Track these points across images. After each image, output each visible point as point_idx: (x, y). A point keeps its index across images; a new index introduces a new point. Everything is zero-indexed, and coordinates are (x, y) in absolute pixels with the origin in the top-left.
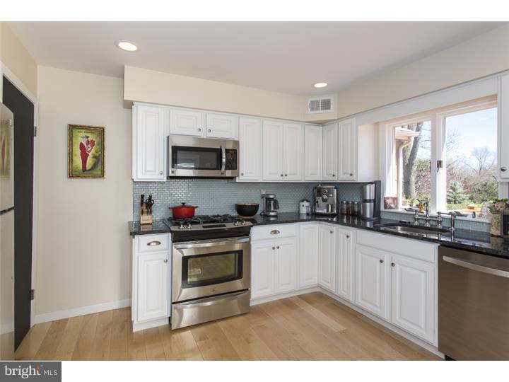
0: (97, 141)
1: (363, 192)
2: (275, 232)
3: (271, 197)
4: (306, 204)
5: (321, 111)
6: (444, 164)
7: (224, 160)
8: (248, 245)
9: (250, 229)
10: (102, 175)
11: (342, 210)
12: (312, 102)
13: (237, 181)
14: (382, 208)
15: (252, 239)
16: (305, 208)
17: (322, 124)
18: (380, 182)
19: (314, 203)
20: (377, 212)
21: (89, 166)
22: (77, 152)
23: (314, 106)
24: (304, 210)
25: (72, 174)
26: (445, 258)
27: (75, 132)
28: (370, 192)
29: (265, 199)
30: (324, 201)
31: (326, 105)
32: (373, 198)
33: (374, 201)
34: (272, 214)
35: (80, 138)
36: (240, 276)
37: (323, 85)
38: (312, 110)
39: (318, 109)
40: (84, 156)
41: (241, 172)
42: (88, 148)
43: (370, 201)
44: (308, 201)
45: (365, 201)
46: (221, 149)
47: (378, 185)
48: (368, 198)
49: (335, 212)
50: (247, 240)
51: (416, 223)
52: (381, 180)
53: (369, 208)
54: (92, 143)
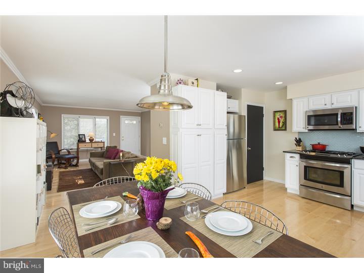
0: (283, 116)
7: (339, 119)
10: (285, 130)
13: (358, 131)
21: (281, 126)
22: (277, 121)
25: (275, 130)
27: (276, 114)
35: (278, 115)
40: (279, 122)
42: (280, 119)
54: (281, 117)
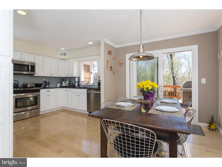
1: (75, 79)
2: (48, 91)
3: (47, 81)
4: (59, 84)
5: (63, 56)
6: (92, 73)
7: (30, 69)
8: (39, 95)
9: (40, 90)
11: (70, 85)
12: (61, 53)
13: (35, 76)
14: (80, 84)
15: (41, 93)
16: (59, 85)
17: (64, 59)
18: (79, 77)
19: (61, 83)
20: (79, 85)
23: (61, 54)
24: (58, 86)
26: (88, 92)
28: (77, 80)
29: (44, 82)
30: (65, 82)
31: (65, 54)
32: (78, 81)
33: (78, 82)
34: (47, 87)
36: (36, 104)
37: (64, 49)
38: (61, 55)
39: (62, 55)
41: (36, 73)
43: (77, 82)
44: (60, 83)
45: (76, 82)
46: (29, 65)
47: (79, 78)
48: (76, 81)
49: (68, 86)
50: (39, 93)
51: (87, 87)
52: (80, 76)
53: (77, 84)
